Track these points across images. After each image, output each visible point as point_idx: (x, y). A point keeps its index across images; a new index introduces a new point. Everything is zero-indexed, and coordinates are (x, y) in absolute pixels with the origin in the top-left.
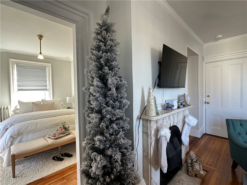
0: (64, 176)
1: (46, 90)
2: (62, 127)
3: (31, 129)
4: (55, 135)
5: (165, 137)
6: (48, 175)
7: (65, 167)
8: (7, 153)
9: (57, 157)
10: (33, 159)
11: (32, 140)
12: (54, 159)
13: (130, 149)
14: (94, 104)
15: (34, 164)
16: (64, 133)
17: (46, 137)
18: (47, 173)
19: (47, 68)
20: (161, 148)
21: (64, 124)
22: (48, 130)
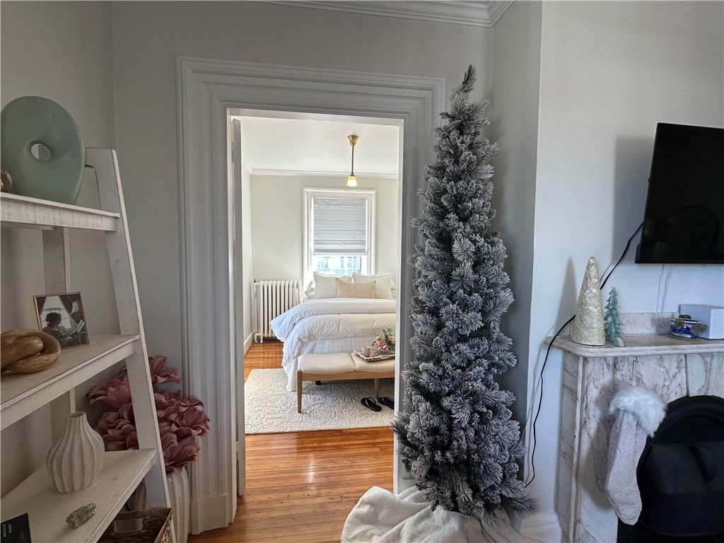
0: (377, 441)
1: (362, 251)
2: (384, 338)
3: (329, 332)
4: (370, 353)
5: (633, 414)
6: (349, 427)
7: (382, 426)
8: (292, 368)
9: (369, 401)
10: (329, 393)
11: (329, 353)
12: (363, 402)
13: (508, 414)
14: (422, 294)
15: (329, 400)
16: (386, 353)
17: (353, 354)
18: (348, 423)
19: (367, 201)
20: (616, 445)
21: (388, 333)
22: (357, 339)
